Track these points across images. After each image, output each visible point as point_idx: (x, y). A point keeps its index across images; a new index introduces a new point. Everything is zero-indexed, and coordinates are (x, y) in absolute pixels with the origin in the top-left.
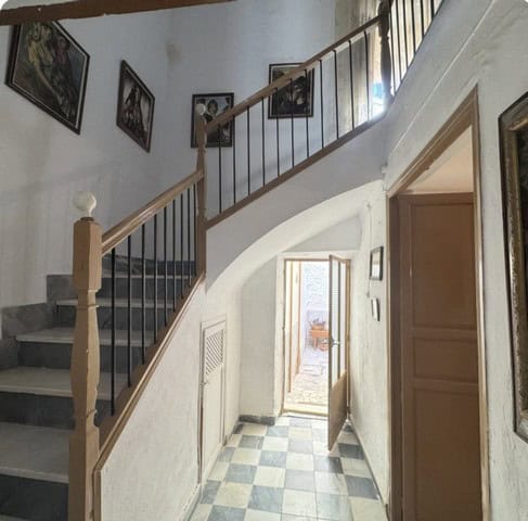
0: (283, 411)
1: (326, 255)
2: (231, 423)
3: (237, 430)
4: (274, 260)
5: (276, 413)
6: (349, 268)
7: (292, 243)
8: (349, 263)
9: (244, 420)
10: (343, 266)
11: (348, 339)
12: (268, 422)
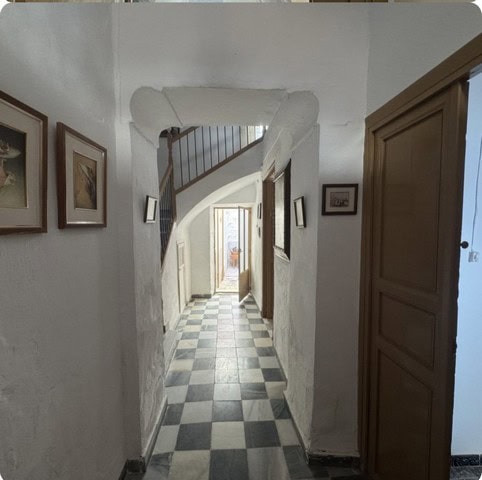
0: (215, 293)
1: (236, 205)
2: (189, 298)
3: (191, 301)
4: (208, 208)
5: (212, 292)
6: (250, 213)
7: (218, 199)
8: (250, 209)
9: (194, 297)
10: (247, 212)
11: (250, 251)
12: (208, 297)
